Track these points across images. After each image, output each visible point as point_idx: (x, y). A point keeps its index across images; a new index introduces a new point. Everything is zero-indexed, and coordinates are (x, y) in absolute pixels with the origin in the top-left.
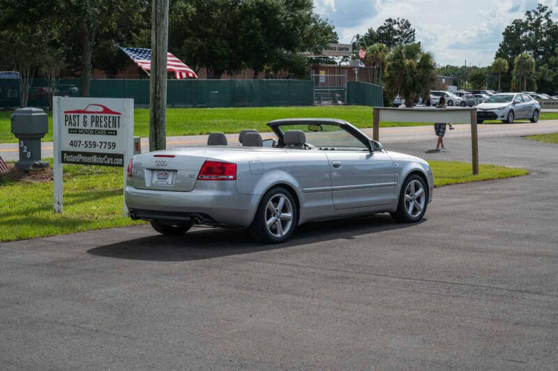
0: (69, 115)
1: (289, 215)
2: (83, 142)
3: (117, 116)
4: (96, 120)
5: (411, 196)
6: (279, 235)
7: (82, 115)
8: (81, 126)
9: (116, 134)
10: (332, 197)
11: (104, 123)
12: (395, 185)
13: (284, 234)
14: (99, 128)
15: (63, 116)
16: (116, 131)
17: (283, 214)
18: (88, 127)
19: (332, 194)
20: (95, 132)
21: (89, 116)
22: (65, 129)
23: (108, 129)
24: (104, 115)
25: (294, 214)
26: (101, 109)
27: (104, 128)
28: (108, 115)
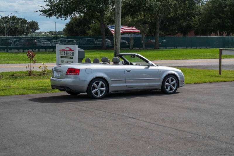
0: (61, 51)
1: (104, 89)
2: (64, 61)
3: (73, 51)
4: (67, 53)
5: (169, 84)
6: (99, 96)
7: (64, 51)
8: (64, 56)
9: (73, 58)
10: (126, 83)
11: (70, 54)
12: (159, 79)
13: (101, 95)
14: (69, 56)
15: (59, 51)
16: (73, 57)
17: (101, 88)
18: (66, 56)
19: (126, 81)
20: (67, 57)
21: (66, 51)
22: (60, 56)
23: (71, 56)
24: (70, 51)
25: (106, 88)
26: (69, 49)
27: (70, 56)
28: (71, 51)
